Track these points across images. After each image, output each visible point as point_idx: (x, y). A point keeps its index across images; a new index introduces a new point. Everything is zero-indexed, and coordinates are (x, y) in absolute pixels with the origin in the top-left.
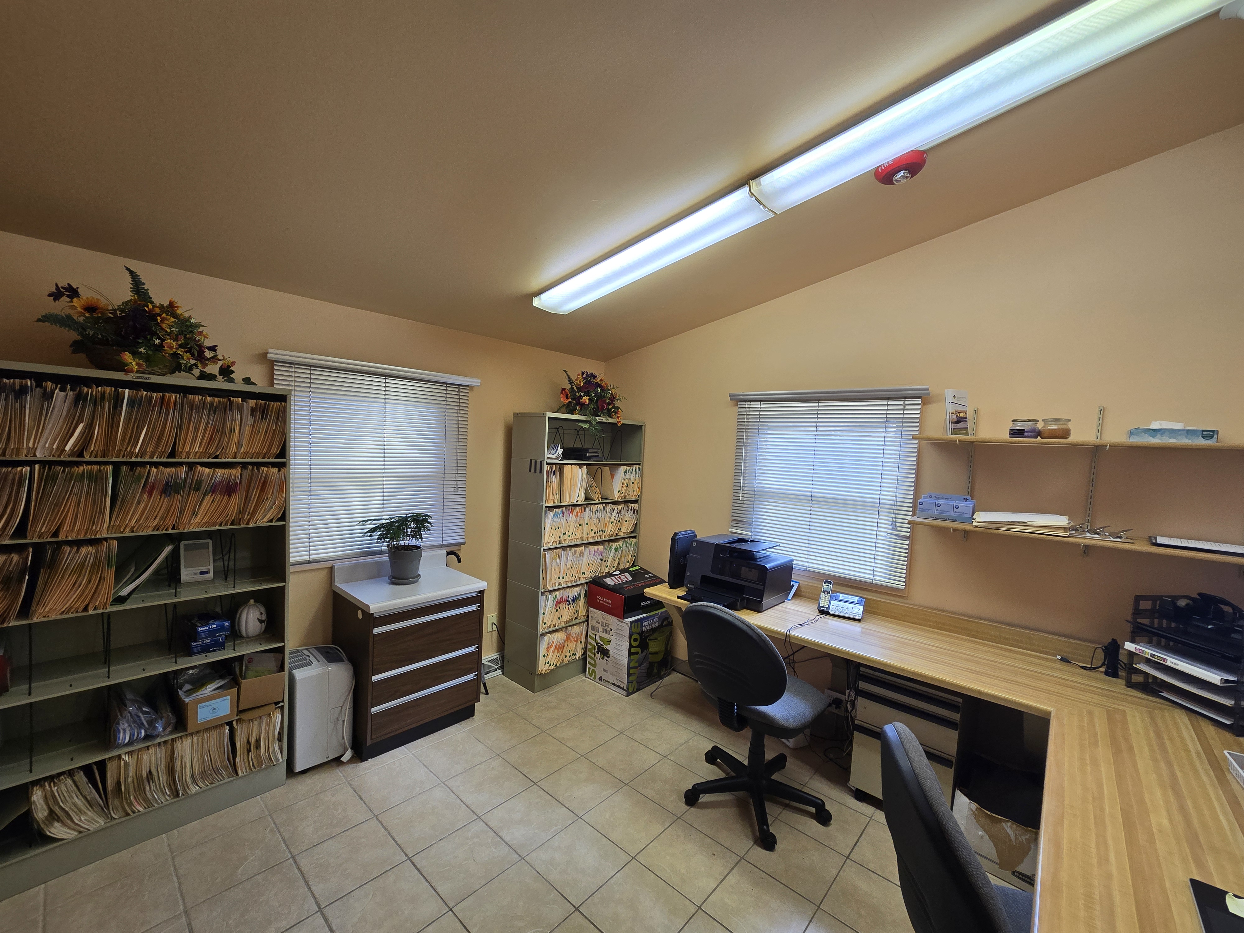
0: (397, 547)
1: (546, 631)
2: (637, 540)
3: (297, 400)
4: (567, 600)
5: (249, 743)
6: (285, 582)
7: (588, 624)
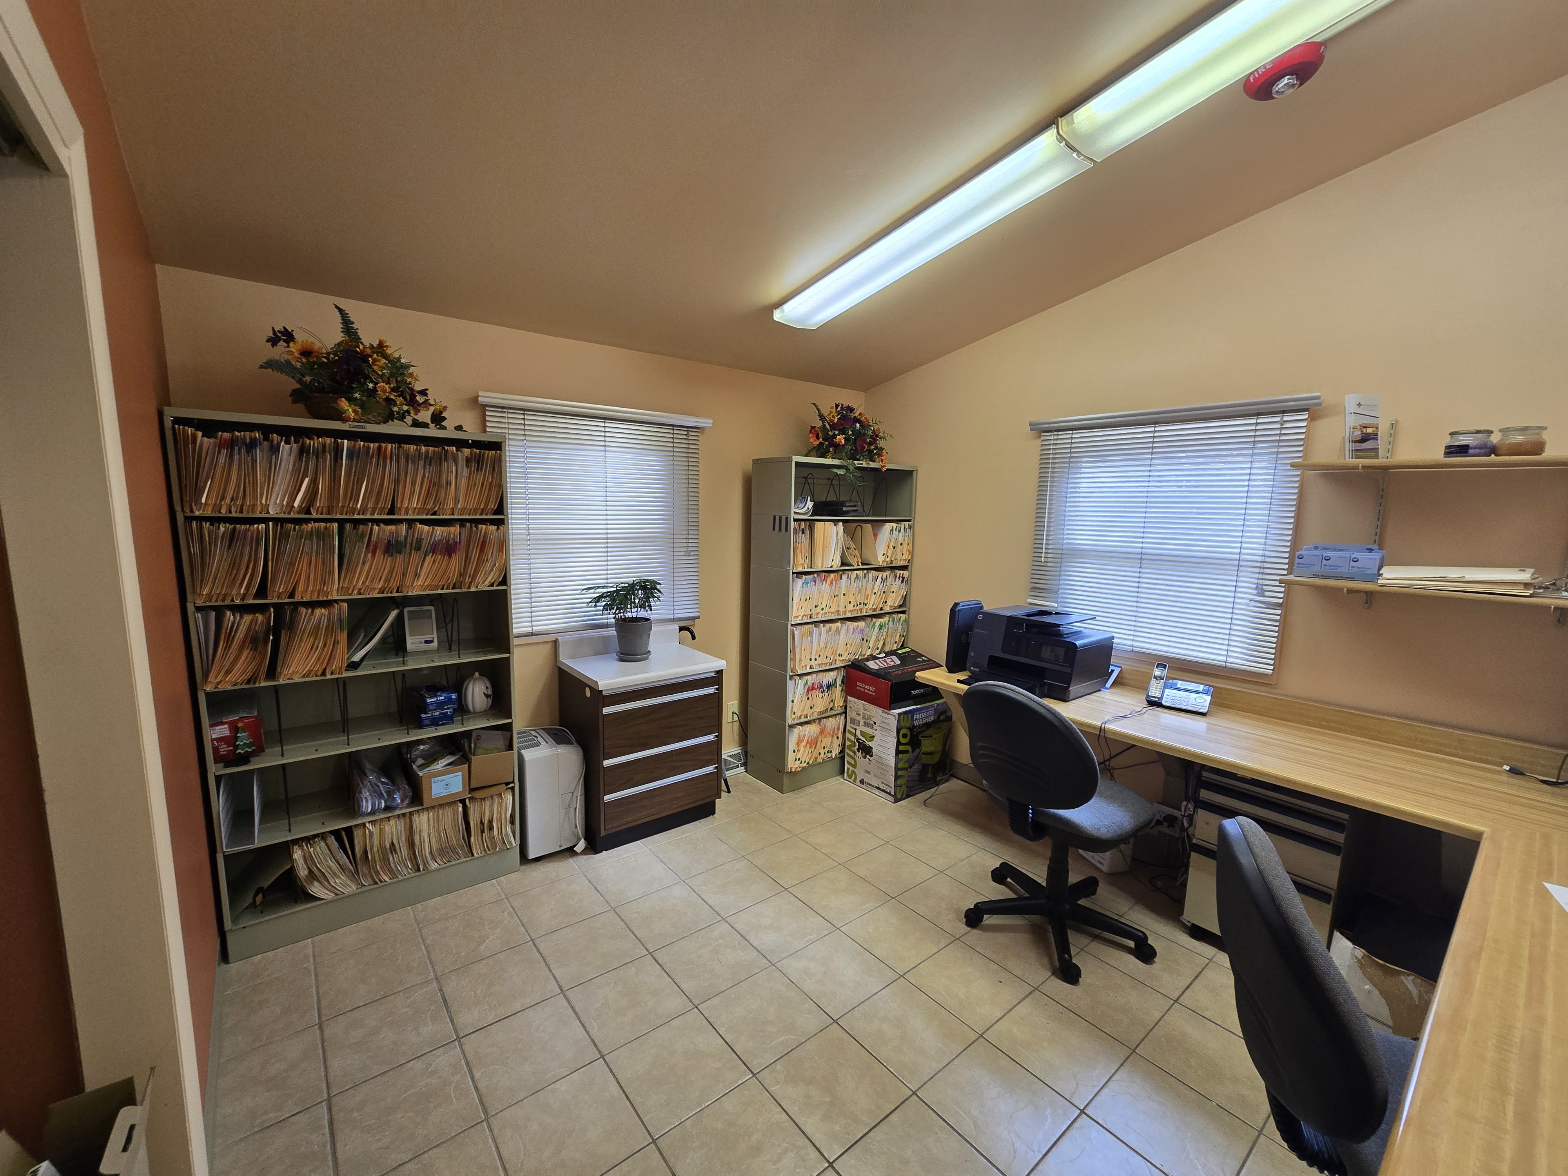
0: (625, 620)
1: (796, 722)
2: (907, 616)
3: (511, 451)
4: (821, 686)
5: (482, 823)
6: (509, 653)
7: (846, 717)
